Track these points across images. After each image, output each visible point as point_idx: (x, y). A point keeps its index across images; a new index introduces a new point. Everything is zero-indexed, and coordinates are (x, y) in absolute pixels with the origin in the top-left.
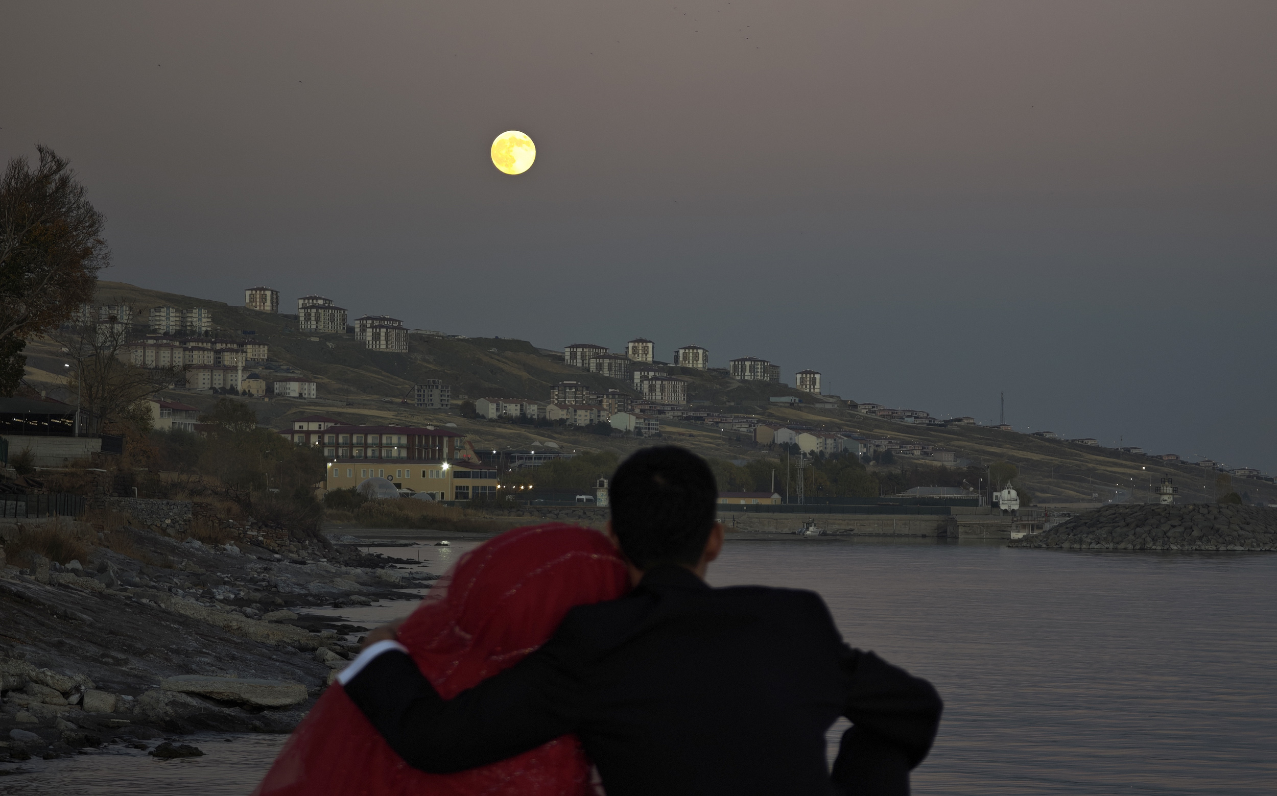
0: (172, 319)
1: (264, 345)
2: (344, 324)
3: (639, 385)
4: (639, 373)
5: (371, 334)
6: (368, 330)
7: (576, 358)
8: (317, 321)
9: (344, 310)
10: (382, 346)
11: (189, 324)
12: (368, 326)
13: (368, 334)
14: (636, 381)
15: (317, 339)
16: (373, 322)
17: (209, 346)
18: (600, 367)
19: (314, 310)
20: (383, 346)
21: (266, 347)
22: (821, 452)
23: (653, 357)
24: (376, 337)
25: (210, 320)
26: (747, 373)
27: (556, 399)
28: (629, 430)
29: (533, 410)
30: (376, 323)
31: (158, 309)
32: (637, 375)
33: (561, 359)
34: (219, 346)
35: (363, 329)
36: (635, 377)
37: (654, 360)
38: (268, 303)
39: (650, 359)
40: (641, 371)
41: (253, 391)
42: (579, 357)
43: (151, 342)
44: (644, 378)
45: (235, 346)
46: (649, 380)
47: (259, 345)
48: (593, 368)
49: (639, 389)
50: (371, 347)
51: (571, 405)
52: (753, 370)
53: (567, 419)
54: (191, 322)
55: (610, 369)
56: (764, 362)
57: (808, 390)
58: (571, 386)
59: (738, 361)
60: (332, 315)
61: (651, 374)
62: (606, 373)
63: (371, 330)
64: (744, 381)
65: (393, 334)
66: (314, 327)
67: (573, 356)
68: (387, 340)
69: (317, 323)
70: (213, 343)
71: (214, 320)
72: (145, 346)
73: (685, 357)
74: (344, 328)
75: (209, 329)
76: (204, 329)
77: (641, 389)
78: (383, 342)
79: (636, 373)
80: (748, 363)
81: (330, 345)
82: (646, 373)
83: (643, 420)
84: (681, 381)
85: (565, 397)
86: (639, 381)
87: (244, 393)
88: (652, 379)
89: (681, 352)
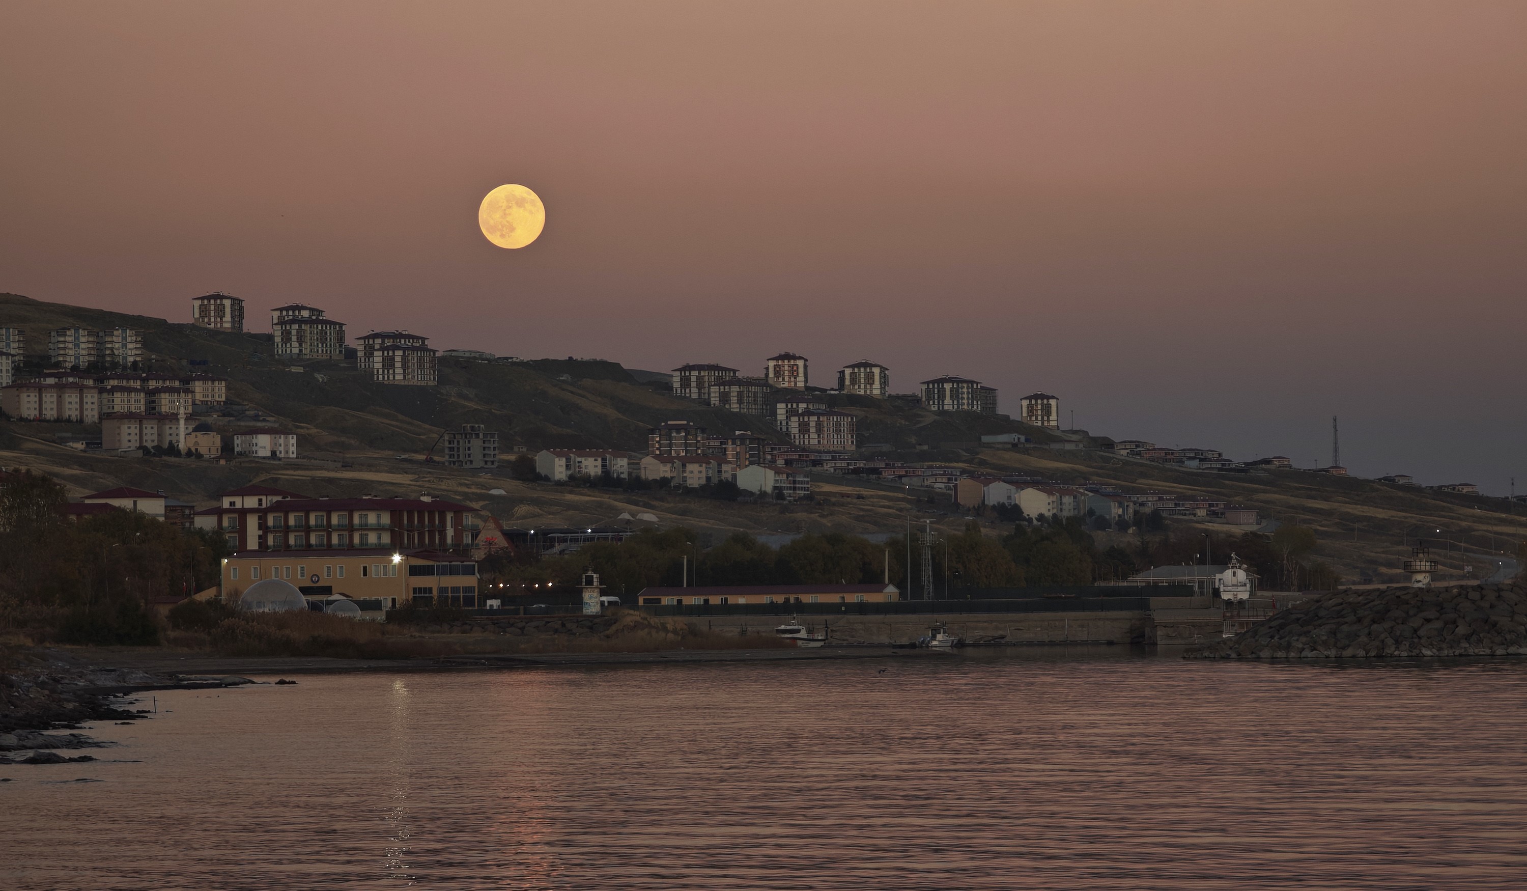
0: (83, 346)
1: (220, 380)
2: (341, 346)
3: (784, 423)
4: (783, 405)
5: (380, 359)
6: (376, 353)
7: (689, 386)
8: (300, 341)
9: (341, 325)
10: (397, 377)
11: (108, 352)
12: (377, 347)
13: (376, 359)
14: (779, 417)
15: (300, 370)
16: (383, 342)
17: (138, 384)
18: (725, 398)
19: (295, 327)
20: (399, 377)
21: (223, 383)
22: (1054, 515)
23: (806, 381)
24: (388, 363)
25: (139, 346)
26: (948, 401)
27: (657, 449)
28: (765, 492)
29: (621, 466)
30: (388, 343)
31: (62, 332)
32: (781, 408)
33: (669, 387)
34: (152, 384)
35: (370, 352)
36: (779, 411)
37: (807, 385)
38: (228, 317)
39: (801, 384)
40: (786, 402)
41: (203, 450)
42: (694, 384)
43: (51, 381)
44: (791, 413)
45: (177, 384)
46: (798, 415)
47: (213, 381)
48: (715, 400)
49: (784, 429)
50: (381, 378)
51: (678, 457)
52: (955, 395)
53: (672, 478)
54: (112, 349)
55: (740, 401)
56: (972, 382)
57: (1039, 424)
58: (678, 429)
59: (933, 382)
60: (323, 333)
61: (803, 406)
62: (735, 407)
63: (380, 353)
64: (942, 413)
65: (413, 358)
66: (296, 351)
67: (685, 383)
68: (404, 367)
69: (300, 345)
70: (144, 380)
71: (146, 344)
72: (40, 389)
73: (854, 379)
74: (340, 352)
75: (138, 359)
76: (131, 359)
77: (787, 428)
78: (399, 371)
79: (779, 406)
80: (948, 386)
81: (320, 377)
82: (795, 405)
83: (785, 476)
84: (847, 415)
85: (670, 445)
86: (784, 417)
87: (189, 453)
88: (803, 414)
89: (848, 372)
